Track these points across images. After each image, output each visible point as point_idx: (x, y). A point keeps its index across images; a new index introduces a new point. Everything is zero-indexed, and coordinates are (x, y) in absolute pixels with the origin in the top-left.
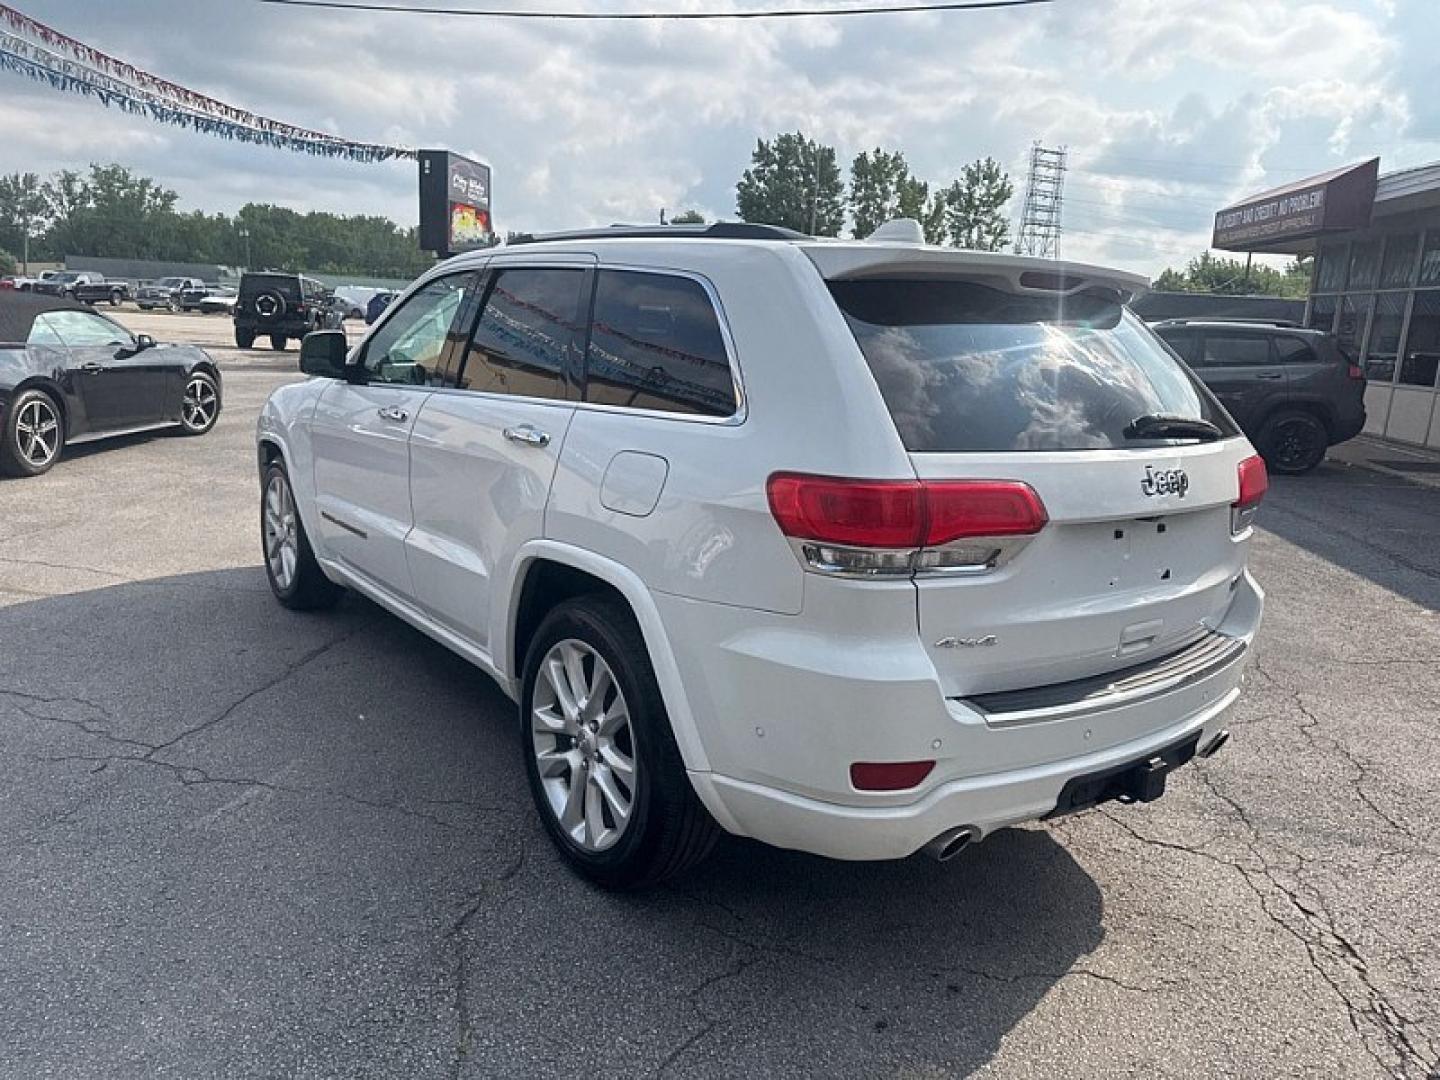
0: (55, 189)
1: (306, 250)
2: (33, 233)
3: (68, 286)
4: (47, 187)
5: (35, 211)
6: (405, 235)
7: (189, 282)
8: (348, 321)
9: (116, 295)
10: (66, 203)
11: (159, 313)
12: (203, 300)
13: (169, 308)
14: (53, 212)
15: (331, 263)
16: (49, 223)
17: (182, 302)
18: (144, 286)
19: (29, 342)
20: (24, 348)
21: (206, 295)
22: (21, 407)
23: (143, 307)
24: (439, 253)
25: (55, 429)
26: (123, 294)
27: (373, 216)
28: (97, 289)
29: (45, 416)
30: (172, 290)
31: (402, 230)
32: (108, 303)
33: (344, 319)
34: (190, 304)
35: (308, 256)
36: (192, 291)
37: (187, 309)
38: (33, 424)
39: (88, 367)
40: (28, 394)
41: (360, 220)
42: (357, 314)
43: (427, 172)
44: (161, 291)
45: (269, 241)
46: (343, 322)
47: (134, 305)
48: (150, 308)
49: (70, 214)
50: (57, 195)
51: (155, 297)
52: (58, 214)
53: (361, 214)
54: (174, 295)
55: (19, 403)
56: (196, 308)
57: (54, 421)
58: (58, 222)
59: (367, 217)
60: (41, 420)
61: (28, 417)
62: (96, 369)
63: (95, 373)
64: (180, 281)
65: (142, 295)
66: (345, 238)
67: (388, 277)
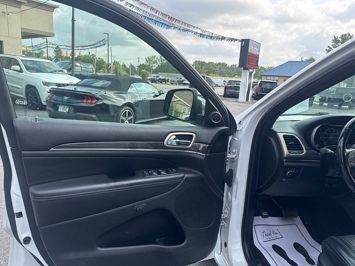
0: (158, 58)
1: (207, 71)
2: (154, 68)
3: (158, 79)
4: (157, 58)
5: (154, 63)
6: (230, 67)
7: (181, 78)
8: (216, 87)
9: (167, 81)
10: (160, 61)
11: (174, 85)
12: (184, 82)
13: (176, 84)
14: (158, 63)
15: (212, 74)
16: (157, 66)
17: (179, 82)
18: (173, 79)
19: (128, 91)
20: (127, 93)
21: (184, 81)
22: (122, 112)
23: (171, 84)
24: (243, 68)
25: (132, 118)
26: (168, 81)
27: (223, 62)
28: (163, 79)
29: (129, 114)
30: (178, 80)
31: (229, 66)
32: (164, 82)
33: (215, 87)
34: (181, 83)
35: (207, 72)
36: (181, 80)
37: (180, 84)
38: (126, 117)
39: (144, 100)
40: (125, 108)
41: (220, 63)
42: (217, 86)
43: (243, 45)
44: (175, 80)
45: (199, 69)
46: (215, 88)
47: (169, 83)
48: (173, 84)
49: (161, 64)
50: (159, 60)
51: (174, 81)
52: (159, 64)
53: (220, 62)
54: (178, 81)
55: (122, 111)
56: (182, 84)
57: (132, 116)
58: (159, 66)
59: (221, 63)
60: (128, 116)
61: (124, 115)
62: (146, 101)
63: (146, 102)
64: (179, 78)
65: (171, 81)
66: (216, 68)
67: (225, 77)
